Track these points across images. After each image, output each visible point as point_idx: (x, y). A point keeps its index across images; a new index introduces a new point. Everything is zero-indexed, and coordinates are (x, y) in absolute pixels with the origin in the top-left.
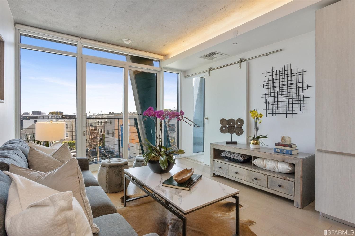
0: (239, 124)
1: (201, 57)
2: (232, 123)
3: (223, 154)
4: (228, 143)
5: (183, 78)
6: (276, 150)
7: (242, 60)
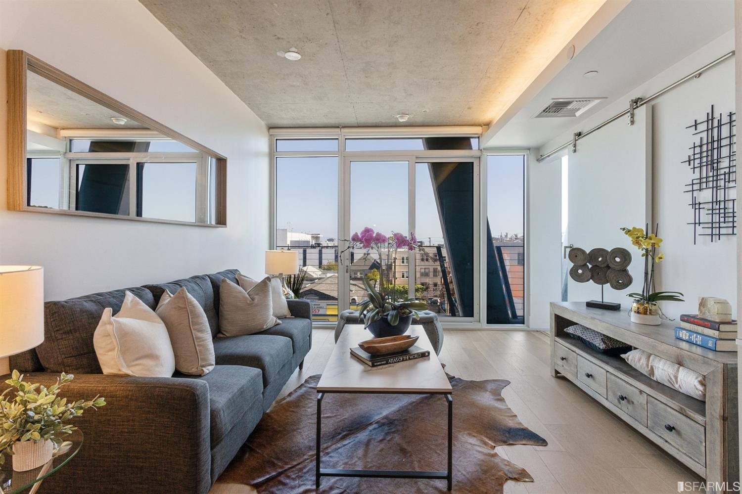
0: (617, 262)
1: (539, 116)
2: (600, 259)
3: (570, 330)
4: (590, 305)
5: (533, 164)
6: (679, 333)
7: (637, 103)
